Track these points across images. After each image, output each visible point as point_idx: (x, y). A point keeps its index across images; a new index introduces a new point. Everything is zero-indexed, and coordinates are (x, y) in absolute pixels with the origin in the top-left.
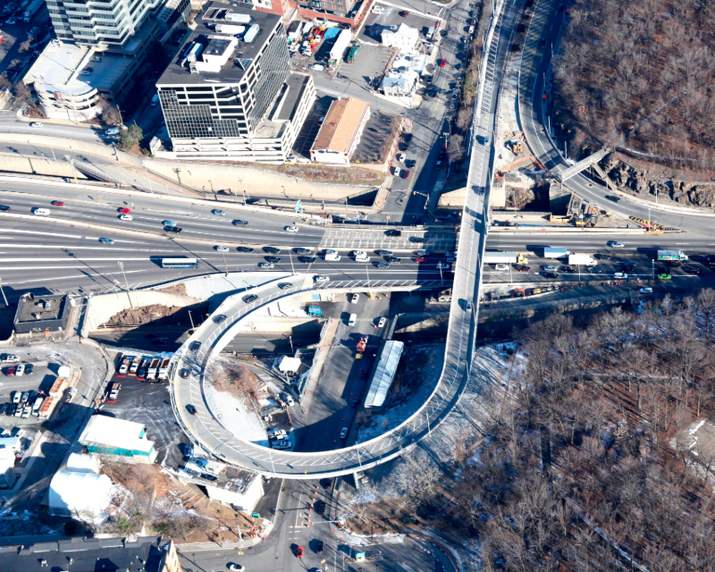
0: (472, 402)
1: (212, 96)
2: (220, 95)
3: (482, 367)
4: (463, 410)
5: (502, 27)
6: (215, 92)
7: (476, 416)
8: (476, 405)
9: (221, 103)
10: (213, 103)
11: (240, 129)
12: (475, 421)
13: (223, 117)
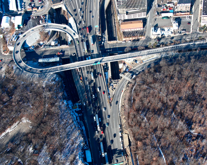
0: (36, 77)
3: (47, 76)
4: (33, 76)
5: (190, 46)
7: (33, 79)
8: (36, 78)
12: (32, 79)
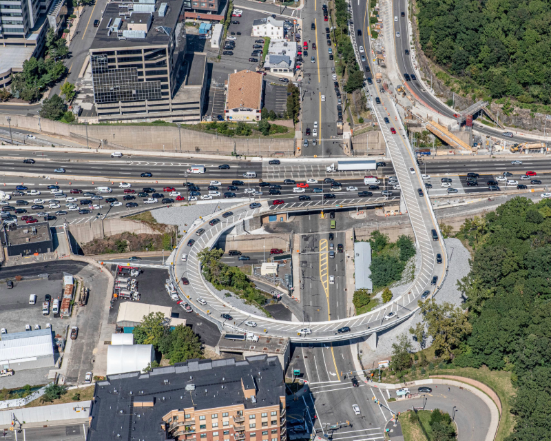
1: (140, 59)
2: (147, 58)
6: (143, 55)
9: (147, 66)
10: (140, 66)
11: (162, 91)
13: (147, 80)
